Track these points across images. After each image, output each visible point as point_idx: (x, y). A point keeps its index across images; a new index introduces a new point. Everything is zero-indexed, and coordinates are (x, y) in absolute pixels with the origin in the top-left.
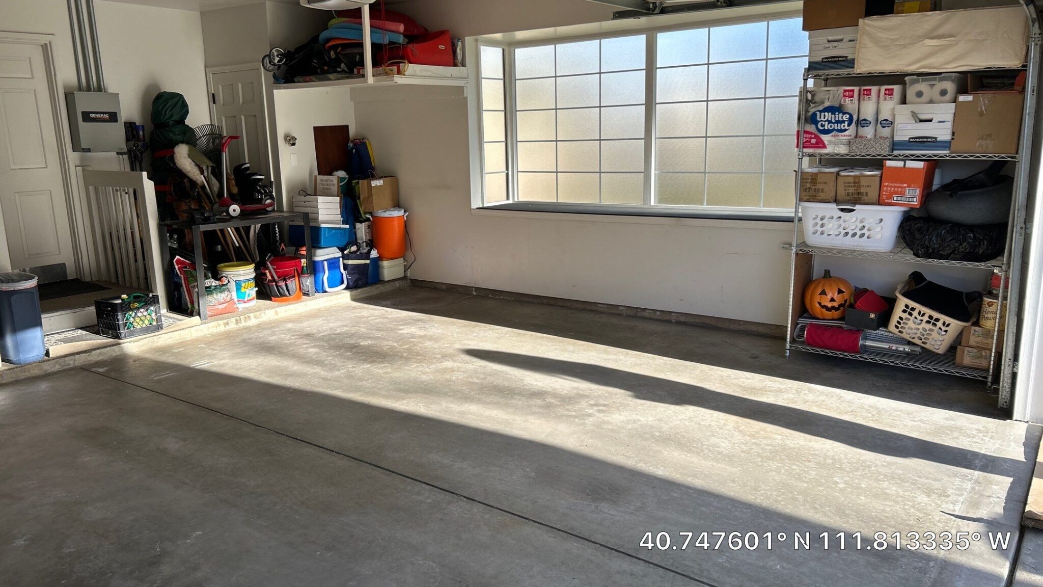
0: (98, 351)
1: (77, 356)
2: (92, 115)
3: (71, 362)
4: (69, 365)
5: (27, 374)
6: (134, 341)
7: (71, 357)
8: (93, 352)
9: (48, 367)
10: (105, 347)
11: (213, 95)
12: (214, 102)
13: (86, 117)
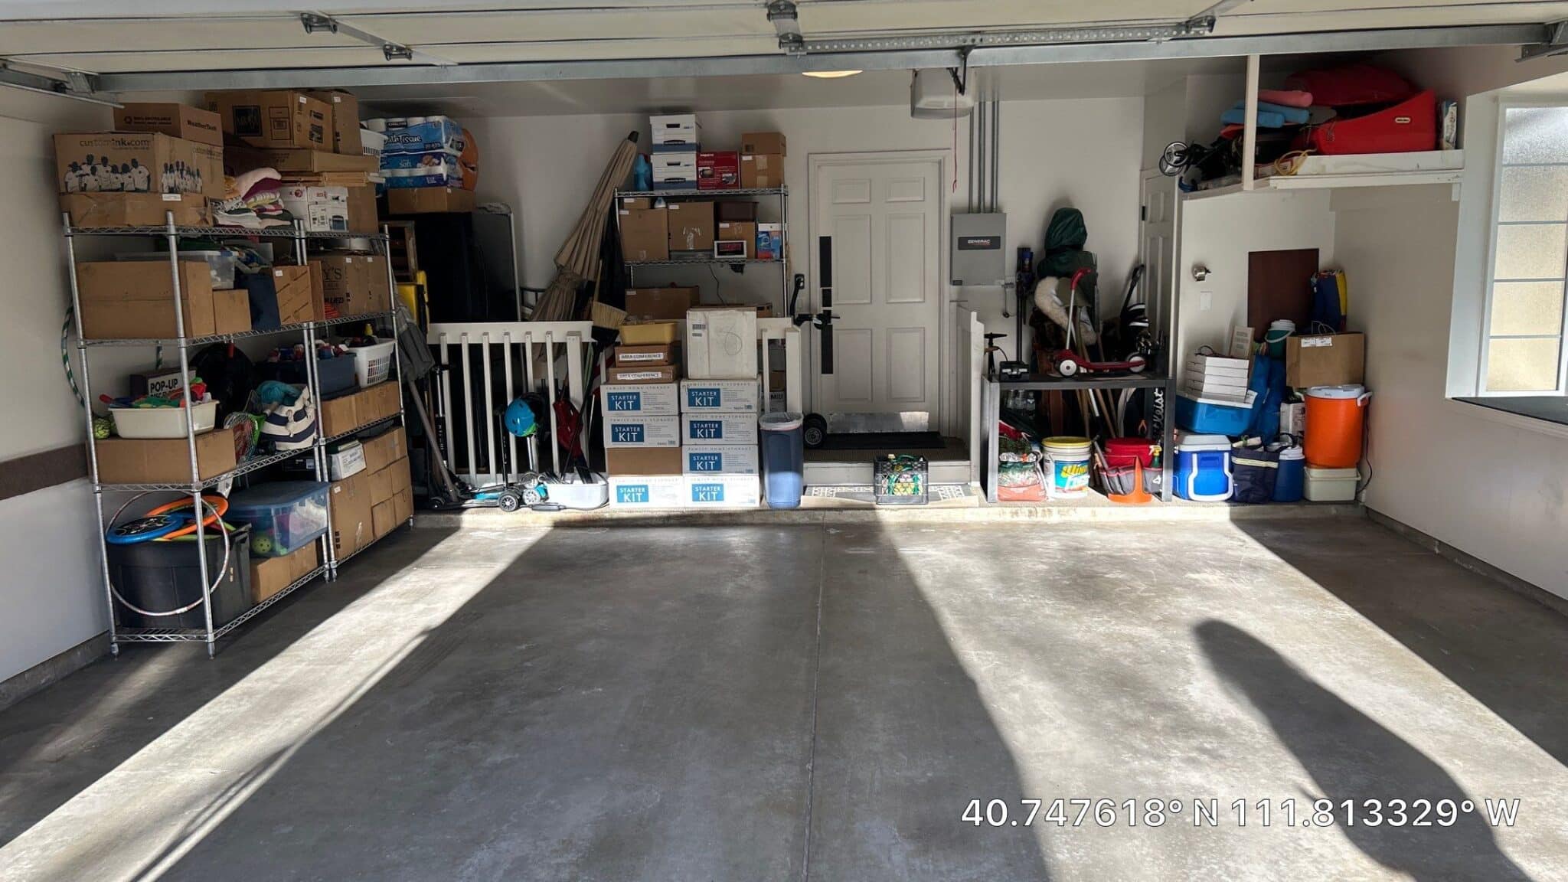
0: (850, 512)
1: (827, 512)
3: (821, 518)
4: (818, 519)
5: (776, 520)
6: (892, 510)
7: (822, 512)
8: (844, 512)
9: (797, 517)
10: (859, 509)
11: (1144, 209)
12: (1143, 217)
13: (963, 244)
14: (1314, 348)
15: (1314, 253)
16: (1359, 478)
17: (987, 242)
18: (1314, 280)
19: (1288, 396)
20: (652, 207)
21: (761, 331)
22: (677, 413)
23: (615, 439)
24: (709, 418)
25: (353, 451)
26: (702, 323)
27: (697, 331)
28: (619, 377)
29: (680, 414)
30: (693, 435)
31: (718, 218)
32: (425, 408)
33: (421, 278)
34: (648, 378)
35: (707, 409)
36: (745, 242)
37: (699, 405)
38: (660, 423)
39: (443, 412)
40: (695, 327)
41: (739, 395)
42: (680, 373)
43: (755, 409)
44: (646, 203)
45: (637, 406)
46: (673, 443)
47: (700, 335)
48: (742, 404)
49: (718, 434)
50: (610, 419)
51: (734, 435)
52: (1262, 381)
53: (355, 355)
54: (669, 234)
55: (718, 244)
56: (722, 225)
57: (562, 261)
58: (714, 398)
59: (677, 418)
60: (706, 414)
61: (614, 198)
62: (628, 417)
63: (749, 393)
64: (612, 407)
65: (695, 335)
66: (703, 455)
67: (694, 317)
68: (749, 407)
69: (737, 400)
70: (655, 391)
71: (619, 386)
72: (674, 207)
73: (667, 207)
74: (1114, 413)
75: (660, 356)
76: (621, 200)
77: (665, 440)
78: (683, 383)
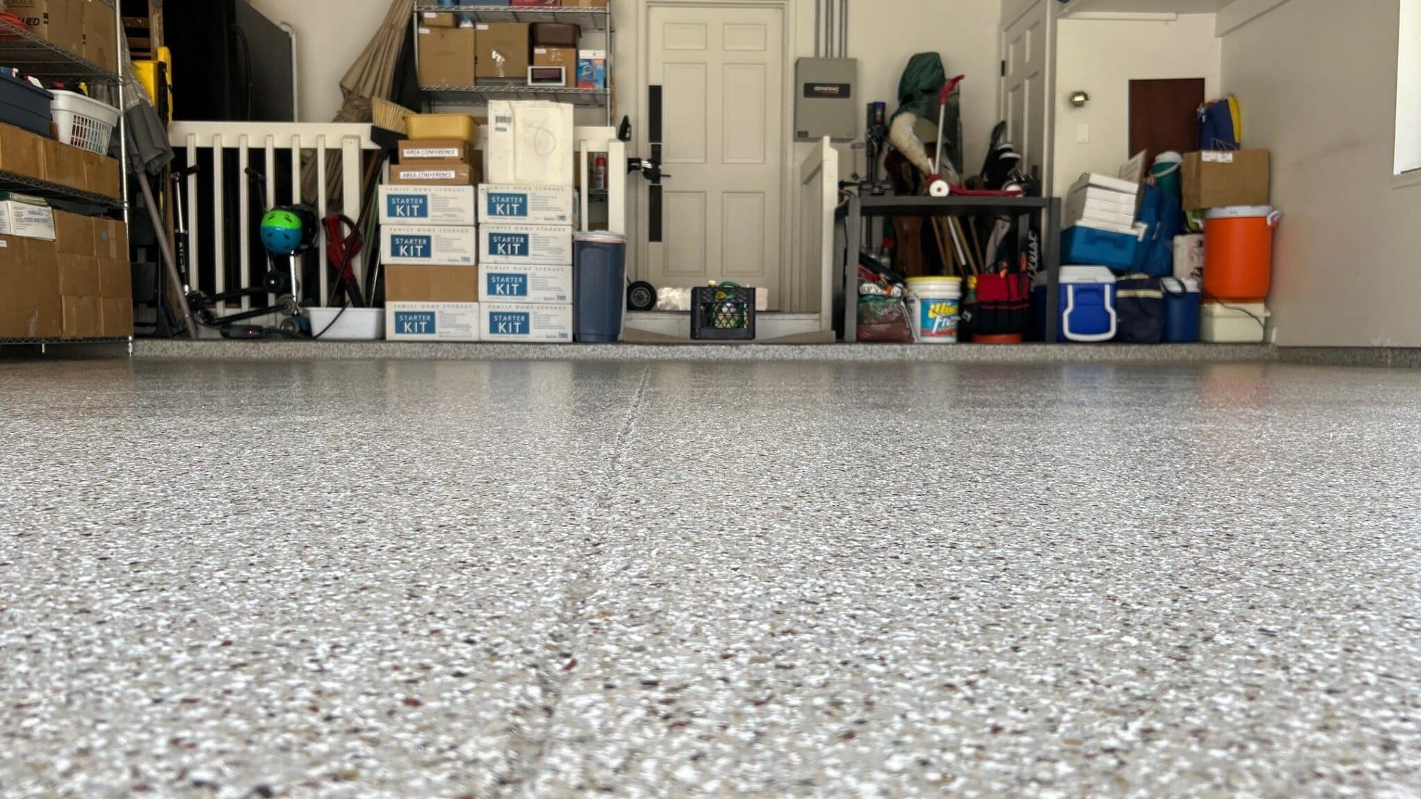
1: (654, 347)
2: (817, 89)
7: (648, 347)
9: (617, 353)
11: (1003, 64)
12: (1003, 72)
13: (810, 90)
14: (1214, 164)
15: (1200, 83)
16: (1268, 314)
17: (836, 89)
18: (1202, 110)
19: (1181, 227)
20: (457, 25)
21: (577, 143)
22: (472, 221)
23: (395, 252)
24: (512, 230)
25: (36, 208)
26: (508, 114)
27: (501, 125)
28: (402, 175)
29: (477, 225)
30: (493, 250)
31: (533, 42)
32: (159, 215)
33: (164, 54)
34: (438, 177)
35: (510, 219)
36: (564, 69)
37: (500, 214)
38: (451, 235)
39: (186, 226)
40: (499, 119)
41: (552, 203)
42: (477, 174)
43: (569, 221)
44: (448, 19)
45: (423, 212)
46: (466, 259)
47: (505, 130)
48: (554, 214)
49: (523, 251)
50: (390, 227)
51: (542, 252)
52: (1152, 211)
53: (51, 97)
54: (476, 58)
55: (532, 70)
56: (538, 51)
57: (349, 85)
58: (517, 204)
59: (473, 229)
60: (509, 224)
61: (413, 12)
62: (411, 226)
63: (564, 201)
64: (392, 212)
65: (498, 129)
66: (505, 275)
67: (497, 108)
68: (562, 218)
69: (549, 209)
70: (447, 194)
71: (402, 187)
72: (482, 27)
73: (475, 27)
74: (981, 262)
75: (455, 153)
76: (420, 18)
77: (458, 256)
78: (481, 186)
